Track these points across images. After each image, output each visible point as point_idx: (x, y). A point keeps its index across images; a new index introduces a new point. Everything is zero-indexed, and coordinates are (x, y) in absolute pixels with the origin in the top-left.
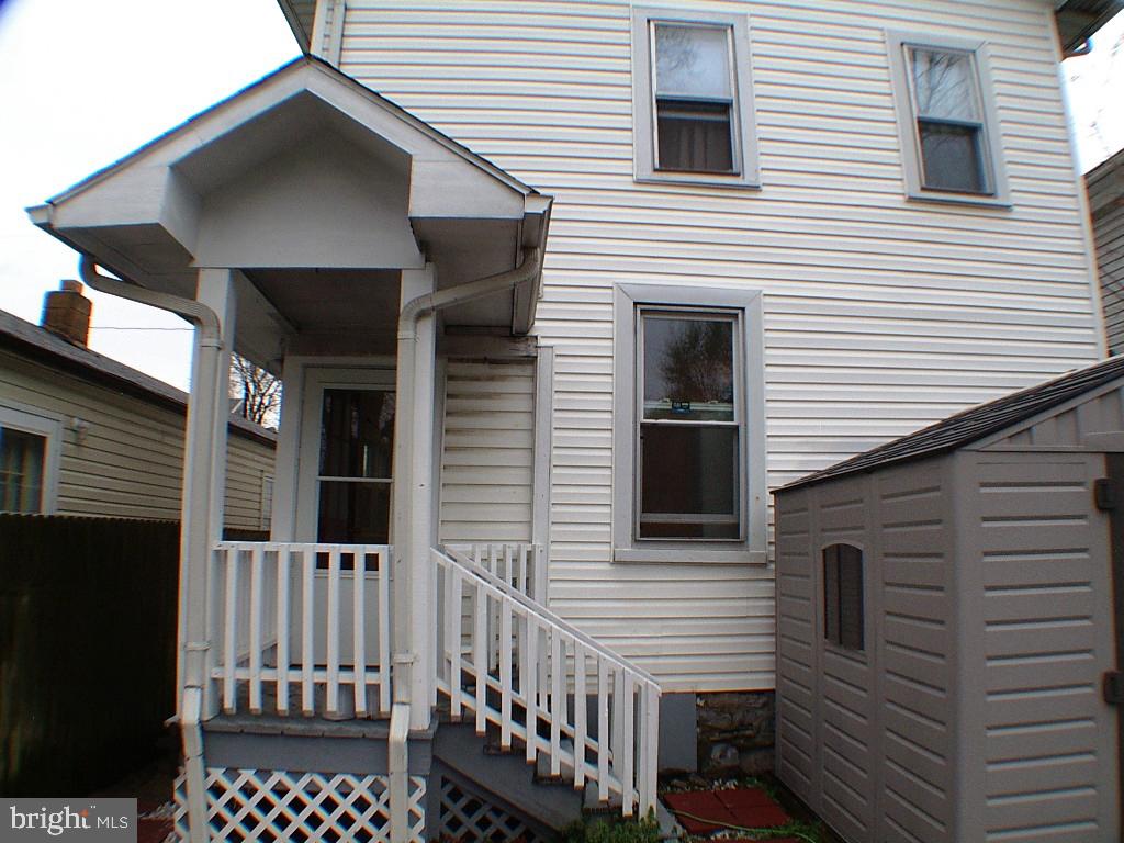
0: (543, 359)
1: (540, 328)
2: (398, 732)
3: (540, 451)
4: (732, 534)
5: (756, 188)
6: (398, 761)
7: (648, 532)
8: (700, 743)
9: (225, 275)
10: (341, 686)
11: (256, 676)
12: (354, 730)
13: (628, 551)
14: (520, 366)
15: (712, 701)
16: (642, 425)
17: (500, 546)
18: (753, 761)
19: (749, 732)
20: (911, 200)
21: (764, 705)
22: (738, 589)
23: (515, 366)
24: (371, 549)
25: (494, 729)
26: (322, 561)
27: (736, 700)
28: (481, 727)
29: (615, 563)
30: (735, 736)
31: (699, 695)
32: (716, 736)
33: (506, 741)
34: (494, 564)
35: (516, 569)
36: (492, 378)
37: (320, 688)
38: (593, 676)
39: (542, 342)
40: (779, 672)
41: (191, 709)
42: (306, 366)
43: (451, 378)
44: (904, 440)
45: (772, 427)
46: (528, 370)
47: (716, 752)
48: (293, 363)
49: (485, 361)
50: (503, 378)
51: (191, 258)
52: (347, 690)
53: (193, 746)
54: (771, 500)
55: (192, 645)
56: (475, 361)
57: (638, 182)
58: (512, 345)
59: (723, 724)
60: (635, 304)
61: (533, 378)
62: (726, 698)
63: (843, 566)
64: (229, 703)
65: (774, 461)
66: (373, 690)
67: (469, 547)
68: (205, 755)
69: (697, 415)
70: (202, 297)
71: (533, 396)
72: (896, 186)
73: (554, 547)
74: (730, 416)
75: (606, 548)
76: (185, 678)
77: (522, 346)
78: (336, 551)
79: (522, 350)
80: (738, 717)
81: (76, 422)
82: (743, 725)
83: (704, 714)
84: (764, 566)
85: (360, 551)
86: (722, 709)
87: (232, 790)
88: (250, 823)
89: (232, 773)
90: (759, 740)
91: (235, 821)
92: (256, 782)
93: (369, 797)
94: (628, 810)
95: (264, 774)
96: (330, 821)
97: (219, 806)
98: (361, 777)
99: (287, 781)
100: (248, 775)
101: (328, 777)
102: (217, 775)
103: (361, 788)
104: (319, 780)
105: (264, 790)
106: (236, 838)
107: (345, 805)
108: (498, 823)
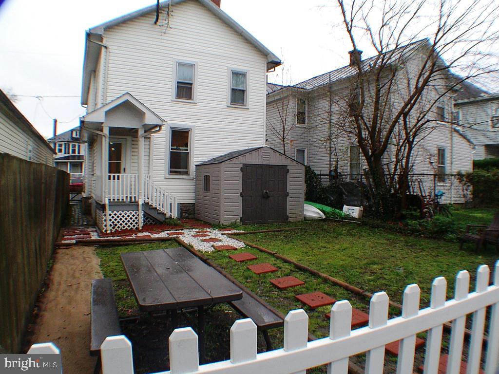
2: (140, 203)
3: (151, 156)
4: (187, 173)
5: (196, 103)
6: (140, 207)
7: (171, 172)
8: (181, 213)
9: (108, 128)
11: (116, 197)
12: (133, 204)
13: (168, 176)
15: (184, 205)
16: (171, 152)
18: (191, 216)
19: (190, 211)
20: (228, 107)
21: (193, 206)
22: (189, 184)
23: (146, 139)
24: (118, 174)
25: (152, 204)
26: (110, 177)
29: (165, 178)
30: (186, 212)
31: (181, 204)
32: (184, 211)
40: (196, 199)
41: (106, 201)
43: (133, 141)
44: (222, 156)
45: (195, 152)
46: (148, 140)
47: (184, 214)
51: (102, 124)
52: (131, 198)
53: (107, 207)
54: (195, 167)
55: (106, 191)
57: (172, 101)
60: (170, 127)
61: (150, 141)
63: (207, 179)
64: (112, 200)
65: (196, 159)
66: (135, 197)
68: (109, 208)
69: (180, 150)
70: (104, 132)
71: (150, 145)
72: (225, 103)
73: (154, 175)
74: (187, 150)
75: (164, 175)
78: (112, 175)
80: (188, 208)
82: (188, 210)
84: (193, 179)
85: (116, 175)
86: (184, 207)
87: (113, 215)
88: (116, 220)
89: (113, 212)
90: (192, 212)
91: (113, 220)
92: (117, 213)
93: (135, 214)
94: (173, 217)
95: (118, 211)
96: (129, 219)
97: (110, 217)
98: (133, 211)
99: (122, 213)
100: (115, 212)
101: (128, 211)
102: (110, 212)
103: (133, 213)
104: (127, 212)
105: (118, 214)
106: (113, 222)
107: (131, 216)
108: (151, 221)
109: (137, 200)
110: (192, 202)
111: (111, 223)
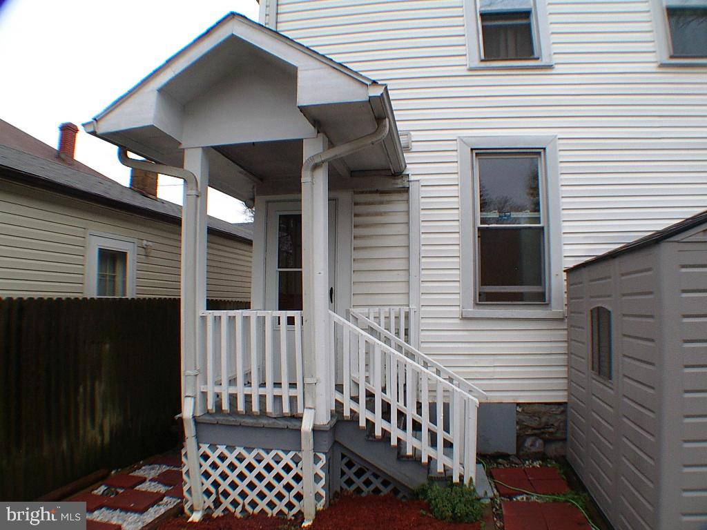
0: (413, 188)
1: (410, 169)
2: (307, 426)
3: (413, 247)
4: (541, 299)
5: (550, 67)
6: (307, 443)
7: (485, 298)
8: (518, 436)
9: (200, 151)
10: (275, 397)
11: (225, 391)
12: (281, 423)
13: (471, 311)
14: (399, 194)
15: (530, 409)
16: (479, 229)
17: (387, 309)
18: (553, 449)
19: (551, 430)
20: (662, 65)
21: (563, 412)
22: (545, 336)
23: (397, 194)
24: (290, 313)
25: (370, 424)
27: (543, 409)
28: (362, 423)
29: (463, 318)
30: (542, 432)
31: (518, 404)
32: (530, 432)
33: (378, 433)
34: (383, 320)
35: (398, 323)
36: (381, 203)
37: (262, 398)
38: (432, 391)
39: (412, 178)
40: (569, 390)
41: (188, 410)
42: (268, 202)
43: (356, 204)
45: (567, 227)
46: (404, 196)
47: (528, 442)
48: (260, 200)
49: (377, 192)
50: (389, 202)
51: (180, 144)
52: (278, 399)
53: (190, 430)
54: (564, 275)
55: (188, 372)
56: (371, 192)
57: (471, 70)
58: (393, 181)
59: (534, 424)
60: (472, 149)
61: (408, 201)
62: (535, 407)
63: (601, 319)
64: (210, 406)
65: (568, 250)
66: (293, 400)
67: (366, 310)
68: (197, 436)
69: (515, 221)
70: (186, 166)
71: (408, 212)
72: (651, 57)
73: (423, 309)
74: (537, 220)
75: (457, 309)
76: (185, 392)
77: (399, 181)
79: (400, 183)
80: (544, 420)
81: (145, 242)
82: (547, 425)
83: (521, 417)
84: (561, 320)
85: (284, 315)
86: (533, 414)
87: (214, 457)
88: (224, 476)
89: (213, 447)
90: (558, 435)
91: (215, 475)
92: (226, 453)
93: (292, 465)
94: (456, 479)
95: (231, 448)
96: (269, 477)
97: (206, 466)
98: (287, 452)
99: (244, 453)
100: (222, 449)
101: (268, 452)
102: (205, 448)
103: (287, 459)
104: (263, 453)
105: (231, 458)
106: (216, 484)
107: (278, 469)
108: (377, 483)
109: (300, 411)
110: (560, 397)
111: (208, 484)
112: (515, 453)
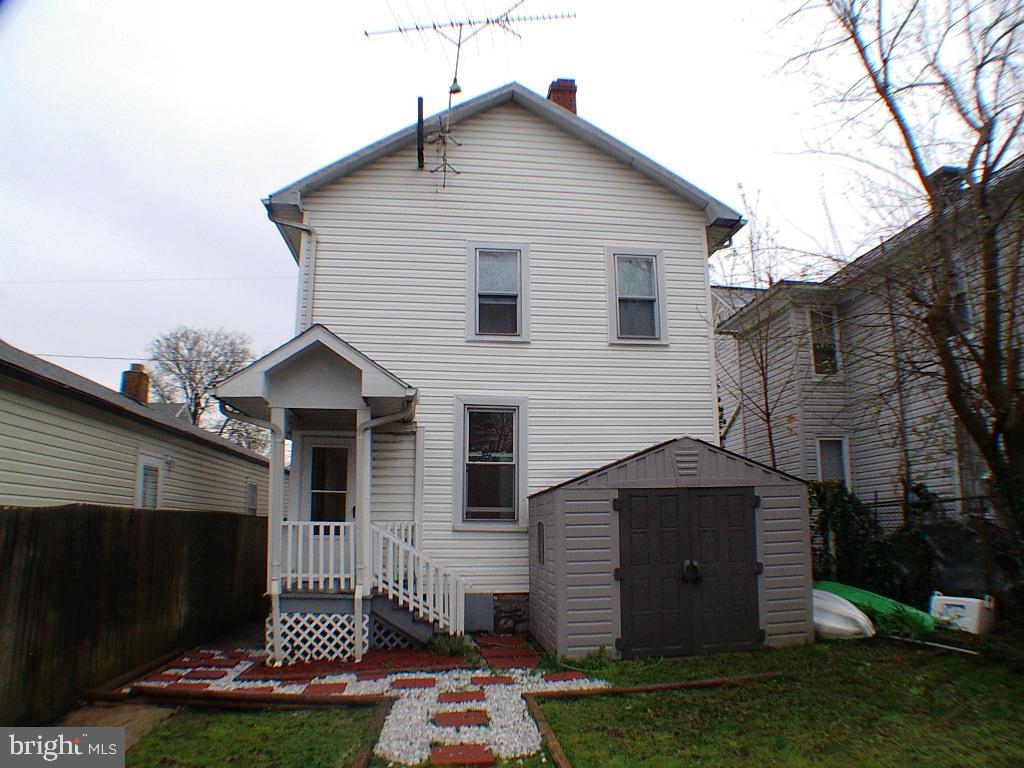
0: (419, 432)
1: (417, 417)
2: (358, 596)
4: (512, 517)
5: (528, 343)
6: (358, 607)
7: (470, 516)
8: (495, 617)
9: (283, 411)
10: (335, 579)
11: (301, 577)
12: (340, 596)
13: (461, 526)
14: (408, 436)
15: (502, 598)
16: (467, 465)
17: (399, 523)
18: (520, 627)
19: (519, 613)
20: (611, 345)
21: (524, 600)
22: (515, 544)
23: (406, 436)
24: (337, 524)
25: (396, 598)
26: (316, 530)
27: (513, 597)
28: (391, 597)
29: (454, 531)
30: (511, 615)
31: (495, 595)
32: (503, 615)
33: (401, 603)
34: (396, 532)
35: (406, 534)
36: (394, 442)
37: (327, 580)
39: (419, 425)
40: (531, 584)
41: (274, 589)
42: (304, 436)
45: (531, 465)
46: (413, 437)
47: (503, 622)
49: (391, 433)
50: (401, 442)
51: (267, 403)
52: (337, 581)
53: (276, 603)
54: (528, 500)
55: (275, 563)
56: (386, 433)
57: (467, 341)
58: (404, 427)
59: (507, 608)
60: (465, 405)
61: (415, 441)
62: (509, 597)
63: (541, 532)
64: (289, 587)
65: (532, 482)
66: (348, 580)
67: (385, 523)
68: (280, 607)
69: (497, 459)
70: (273, 421)
71: (415, 451)
72: (605, 337)
73: (425, 524)
74: (511, 459)
75: (450, 524)
76: (272, 574)
77: (409, 426)
78: (322, 525)
79: (409, 428)
80: (514, 606)
81: (169, 458)
82: (516, 610)
83: (497, 604)
84: (524, 532)
85: (332, 525)
86: (505, 602)
87: (291, 622)
88: (298, 635)
89: (291, 615)
90: (525, 617)
91: (291, 635)
92: (300, 618)
93: (346, 623)
94: (452, 633)
95: (304, 615)
96: (330, 633)
97: (285, 628)
98: (343, 615)
99: (313, 618)
100: (297, 616)
101: (330, 615)
102: (285, 616)
103: (343, 620)
104: (326, 617)
105: (304, 621)
106: (291, 641)
107: (337, 627)
108: (398, 641)
109: (352, 587)
110: (525, 589)
111: (286, 641)
112: (492, 628)
